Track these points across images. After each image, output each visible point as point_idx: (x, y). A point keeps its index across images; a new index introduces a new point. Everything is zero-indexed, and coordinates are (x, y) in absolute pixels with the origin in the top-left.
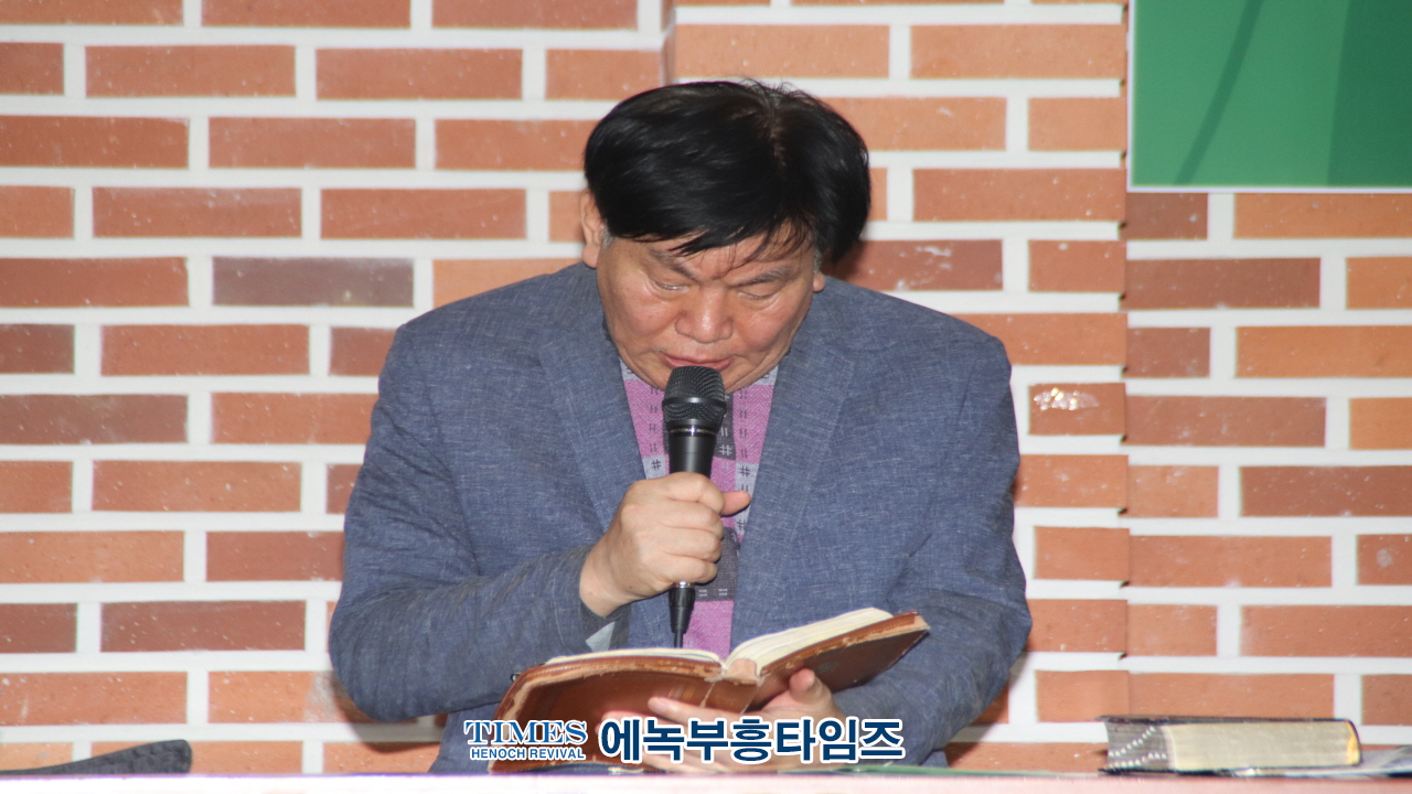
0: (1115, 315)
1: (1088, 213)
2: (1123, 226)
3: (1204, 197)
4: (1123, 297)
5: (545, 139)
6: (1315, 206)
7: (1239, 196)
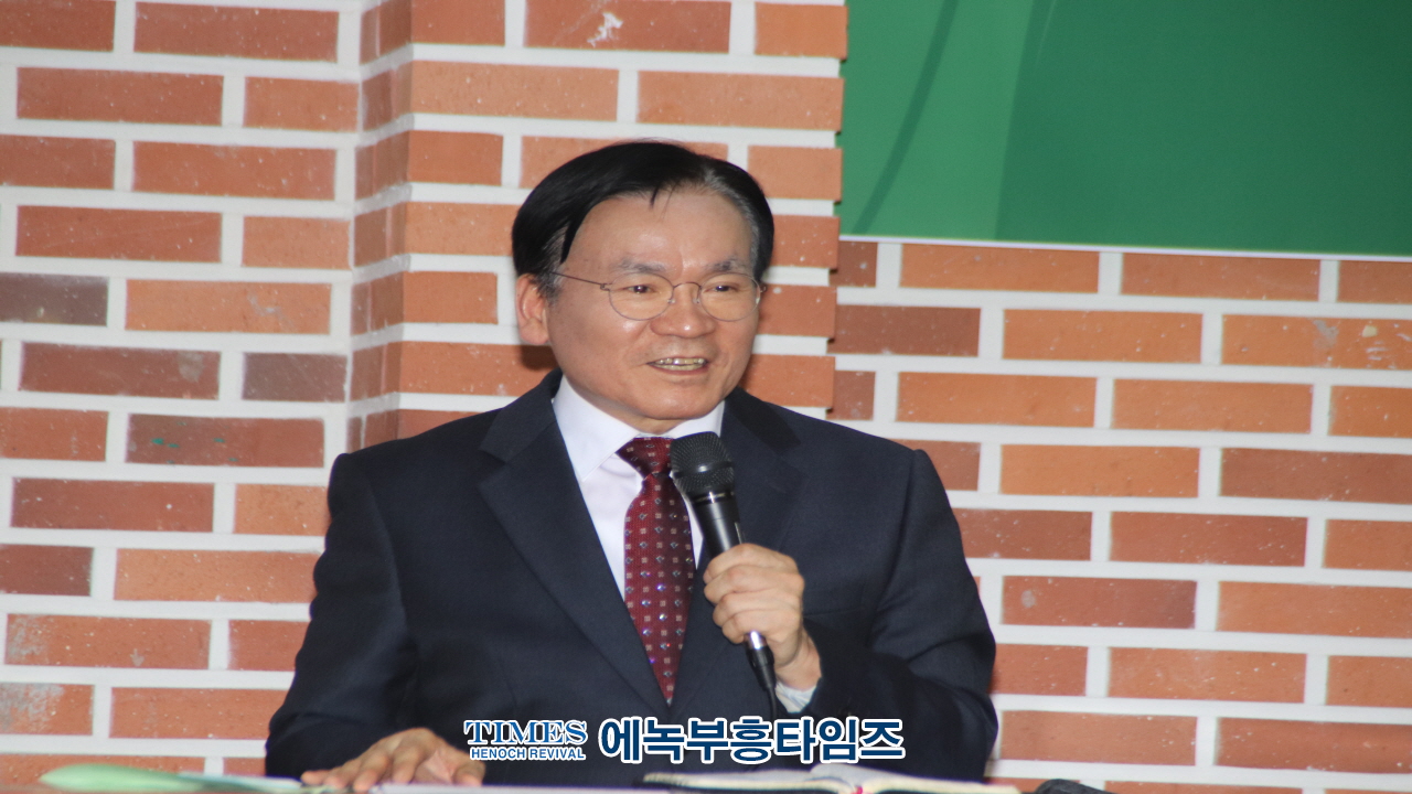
0: (824, 358)
1: (802, 259)
2: (833, 272)
3: (874, 246)
4: (831, 341)
5: (243, 165)
6: (978, 258)
7: (906, 247)
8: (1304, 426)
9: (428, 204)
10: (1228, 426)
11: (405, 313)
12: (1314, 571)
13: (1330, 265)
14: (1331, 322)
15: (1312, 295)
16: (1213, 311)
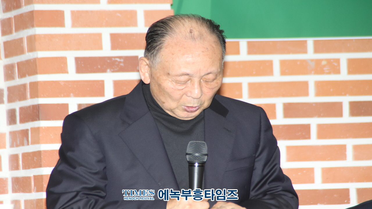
8: (306, 94)
9: (42, 35)
10: (284, 95)
11: (38, 71)
12: (314, 141)
13: (310, 42)
14: (312, 60)
15: (305, 52)
16: (276, 59)
